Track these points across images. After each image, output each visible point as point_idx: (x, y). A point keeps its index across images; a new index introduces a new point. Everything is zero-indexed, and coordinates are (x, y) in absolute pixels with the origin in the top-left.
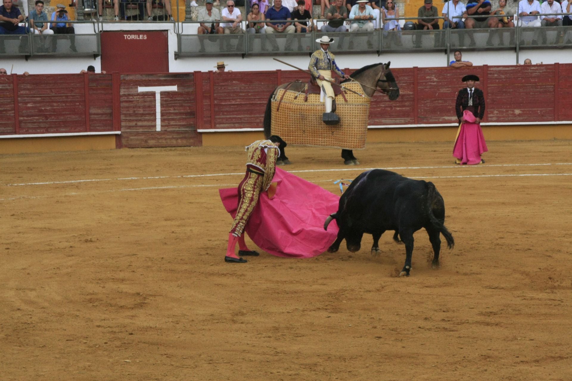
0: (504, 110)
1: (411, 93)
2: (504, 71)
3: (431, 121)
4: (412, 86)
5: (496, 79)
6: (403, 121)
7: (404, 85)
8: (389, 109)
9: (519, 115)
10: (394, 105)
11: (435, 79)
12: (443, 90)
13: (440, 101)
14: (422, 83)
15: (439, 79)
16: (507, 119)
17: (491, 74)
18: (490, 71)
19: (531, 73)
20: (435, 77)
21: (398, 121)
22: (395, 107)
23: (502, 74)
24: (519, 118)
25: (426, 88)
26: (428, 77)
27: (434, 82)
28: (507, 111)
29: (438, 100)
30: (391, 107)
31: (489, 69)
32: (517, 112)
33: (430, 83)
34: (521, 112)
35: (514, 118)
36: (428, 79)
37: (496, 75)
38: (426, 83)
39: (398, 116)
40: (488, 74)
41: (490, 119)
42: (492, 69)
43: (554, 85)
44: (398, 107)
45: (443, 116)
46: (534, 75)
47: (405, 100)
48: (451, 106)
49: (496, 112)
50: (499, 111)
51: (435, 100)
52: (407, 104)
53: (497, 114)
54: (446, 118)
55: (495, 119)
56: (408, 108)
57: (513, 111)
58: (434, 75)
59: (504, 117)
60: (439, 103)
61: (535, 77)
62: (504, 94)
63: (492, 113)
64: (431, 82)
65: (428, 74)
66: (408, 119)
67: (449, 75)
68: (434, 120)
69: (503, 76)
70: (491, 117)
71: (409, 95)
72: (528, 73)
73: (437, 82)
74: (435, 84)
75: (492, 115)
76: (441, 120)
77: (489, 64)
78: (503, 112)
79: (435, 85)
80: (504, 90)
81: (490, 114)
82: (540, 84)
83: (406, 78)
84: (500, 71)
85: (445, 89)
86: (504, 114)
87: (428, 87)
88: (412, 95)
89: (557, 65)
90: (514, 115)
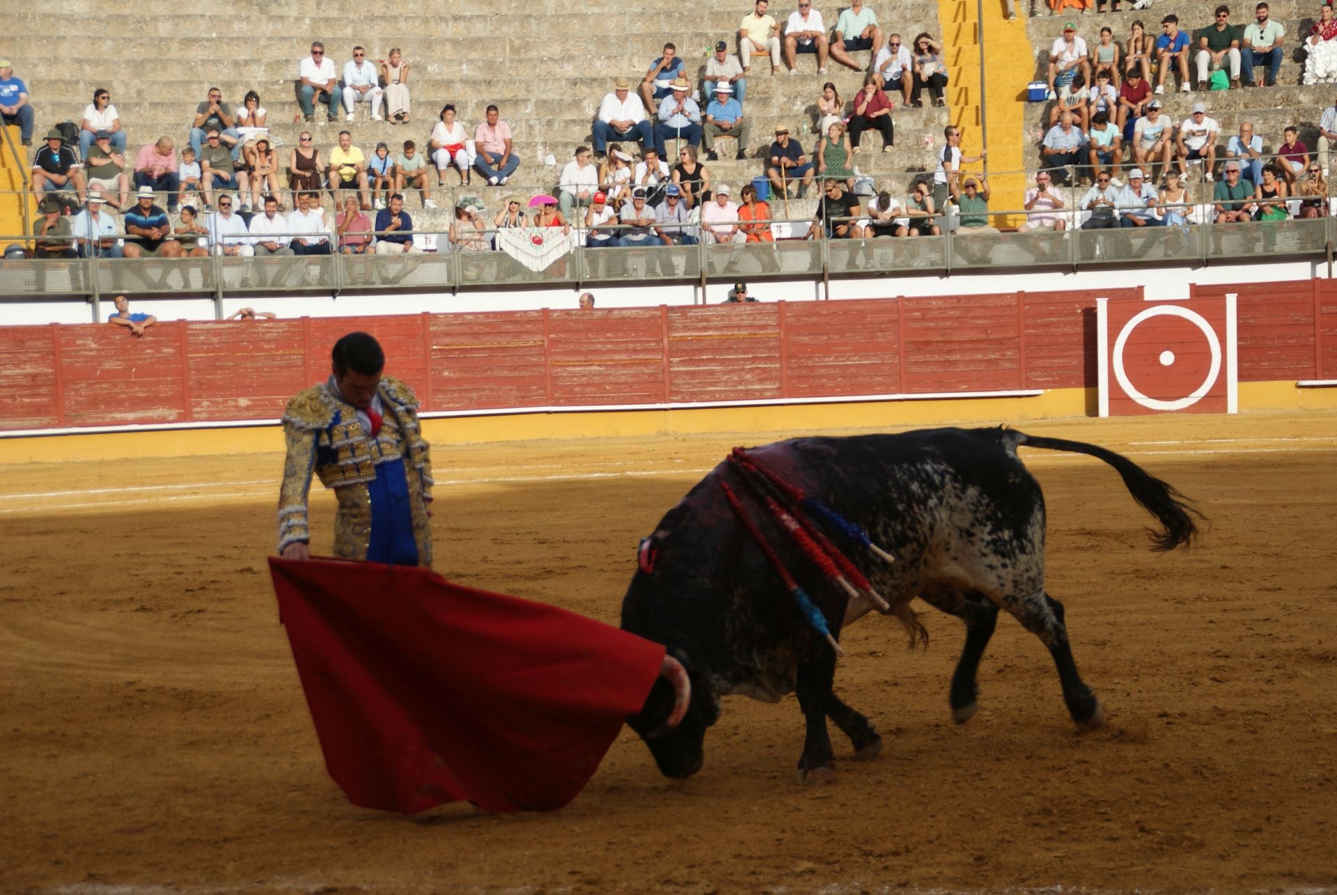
0: (221, 400)
1: (50, 371)
2: (216, 329)
3: (89, 421)
4: (51, 357)
5: (203, 344)
6: (36, 423)
7: (36, 355)
8: (9, 401)
9: (247, 408)
10: (19, 393)
11: (93, 345)
12: (108, 365)
13: (104, 386)
14: (69, 351)
15: (100, 345)
16: (225, 416)
17: (193, 335)
18: (192, 329)
19: (264, 333)
20: (93, 341)
21: (27, 423)
22: (21, 396)
23: (214, 335)
24: (246, 414)
25: (76, 362)
26: (79, 342)
27: (91, 350)
28: (225, 402)
29: (101, 383)
30: (13, 397)
31: (190, 327)
32: (243, 402)
33: (84, 353)
34: (249, 403)
35: (239, 414)
36: (79, 345)
37: (202, 338)
38: (77, 351)
39: (28, 414)
40: (188, 335)
41: (196, 416)
42: (194, 327)
43: (304, 355)
44: (27, 396)
45: (111, 413)
46: (268, 336)
47: (40, 383)
48: (125, 393)
49: (205, 403)
50: (212, 402)
51: (98, 383)
52: (43, 391)
53: (209, 407)
54: (118, 416)
55: (204, 415)
56: (45, 399)
57: (236, 401)
58: (90, 338)
59: (220, 412)
60: (102, 389)
61: (269, 341)
62: (219, 372)
63: (199, 404)
64: (86, 350)
65: (80, 336)
66: (46, 420)
67: (118, 337)
68: (95, 421)
69: (215, 340)
70: (198, 413)
71: (46, 375)
72: (258, 333)
73: (98, 350)
74: (94, 353)
75: (198, 409)
76: (107, 420)
77: (190, 318)
78: (218, 403)
79: (93, 357)
80: (218, 364)
81: (196, 406)
82: (281, 352)
83: (39, 344)
84: (209, 331)
85: (111, 364)
86: (221, 407)
87: (81, 360)
88: (52, 374)
89: (305, 320)
90: (237, 407)
